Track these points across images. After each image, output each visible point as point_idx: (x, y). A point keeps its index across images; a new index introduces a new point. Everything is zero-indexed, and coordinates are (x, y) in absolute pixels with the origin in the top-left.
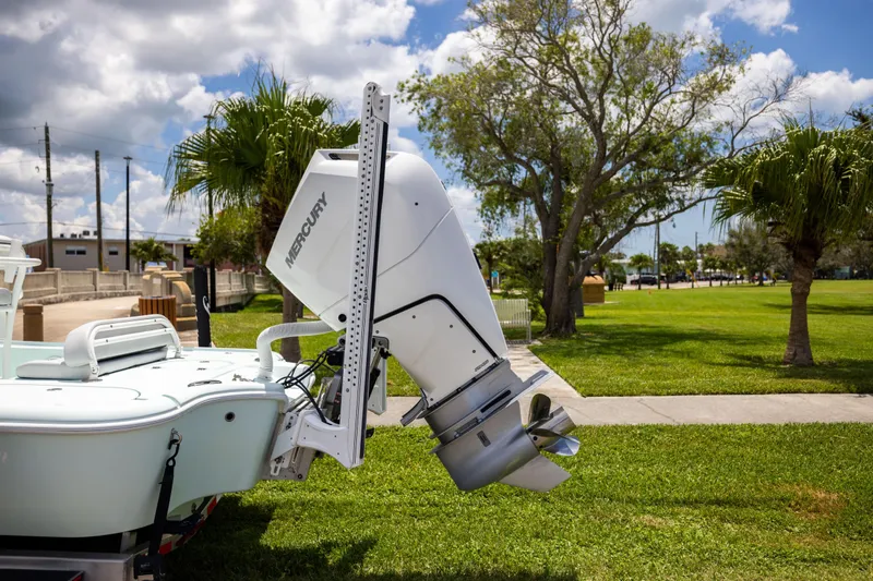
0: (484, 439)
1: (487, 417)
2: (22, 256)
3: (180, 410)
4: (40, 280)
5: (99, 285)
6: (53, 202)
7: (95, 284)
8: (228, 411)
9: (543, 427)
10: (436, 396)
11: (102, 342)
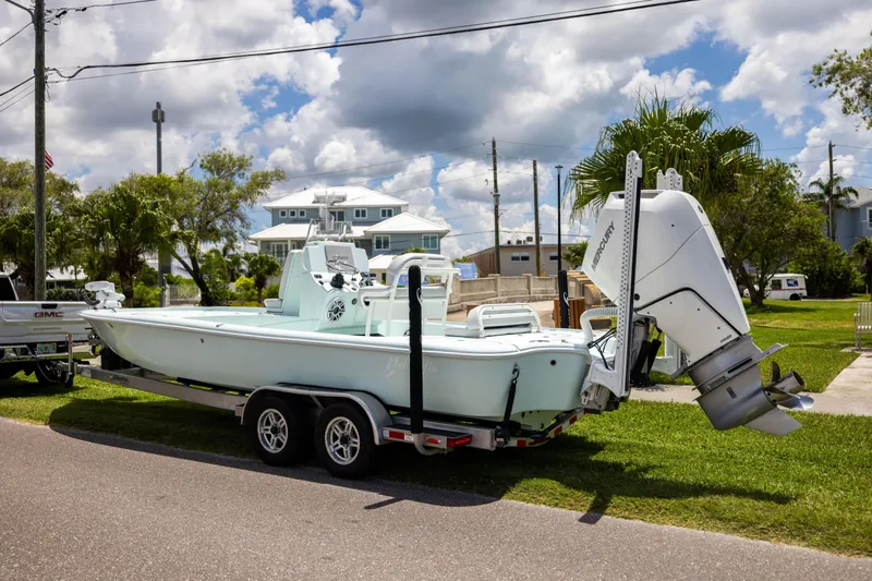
0: (731, 392)
1: (734, 377)
2: (450, 267)
3: (519, 352)
4: (484, 285)
5: (532, 289)
6: (500, 212)
7: (529, 288)
8: (552, 359)
9: (778, 386)
10: (692, 359)
11: (487, 317)
